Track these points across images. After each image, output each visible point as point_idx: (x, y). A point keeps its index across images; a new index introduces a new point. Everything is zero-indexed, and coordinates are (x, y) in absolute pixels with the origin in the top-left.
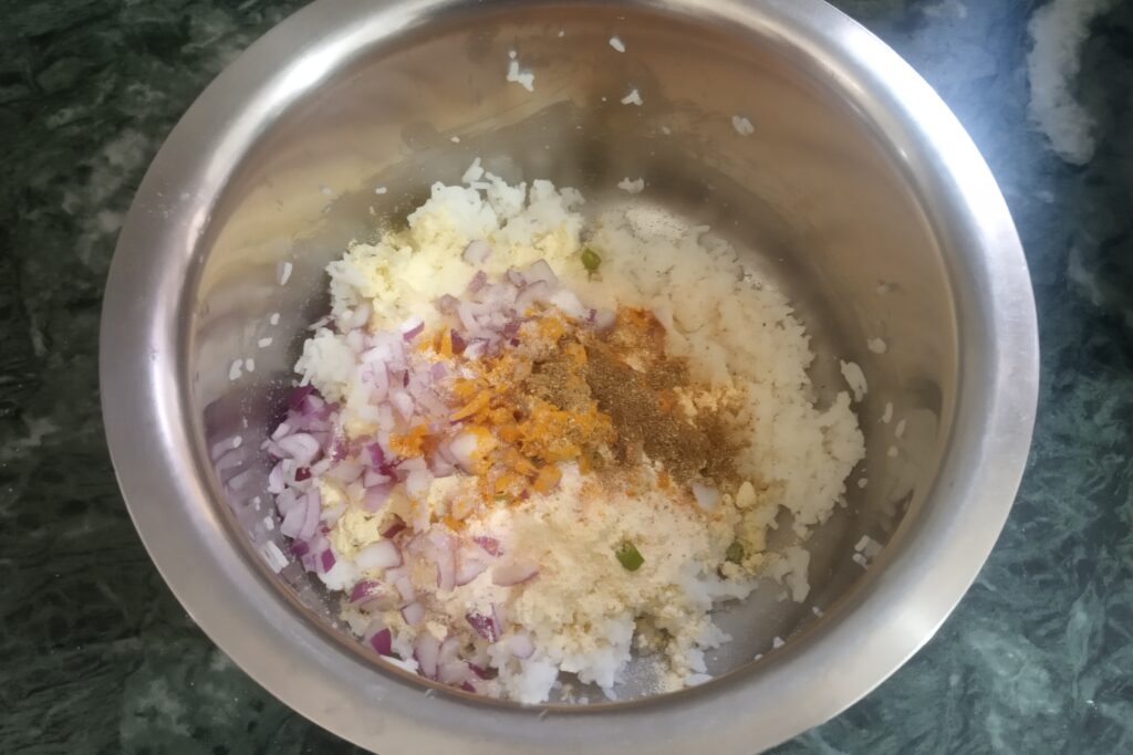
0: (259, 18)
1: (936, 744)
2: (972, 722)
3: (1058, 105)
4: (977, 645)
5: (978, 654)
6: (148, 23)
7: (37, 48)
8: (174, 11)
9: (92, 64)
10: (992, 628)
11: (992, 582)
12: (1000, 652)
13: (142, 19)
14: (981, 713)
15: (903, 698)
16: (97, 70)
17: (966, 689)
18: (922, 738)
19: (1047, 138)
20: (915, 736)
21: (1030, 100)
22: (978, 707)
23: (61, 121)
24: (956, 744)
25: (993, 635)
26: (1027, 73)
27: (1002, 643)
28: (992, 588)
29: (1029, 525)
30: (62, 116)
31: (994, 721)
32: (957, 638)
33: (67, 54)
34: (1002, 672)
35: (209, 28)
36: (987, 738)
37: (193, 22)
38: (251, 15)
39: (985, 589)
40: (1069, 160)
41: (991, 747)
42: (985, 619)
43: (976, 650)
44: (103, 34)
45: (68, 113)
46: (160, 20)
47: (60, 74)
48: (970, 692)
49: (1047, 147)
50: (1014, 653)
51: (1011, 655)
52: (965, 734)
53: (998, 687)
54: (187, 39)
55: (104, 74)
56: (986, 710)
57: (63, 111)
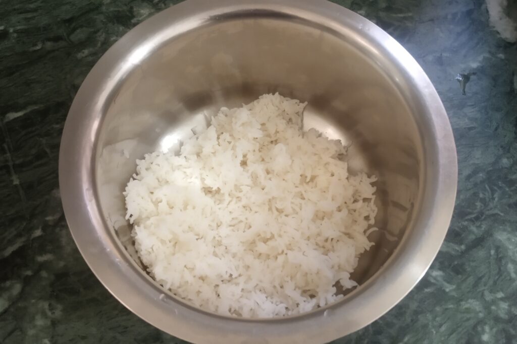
0: (163, 5)
1: (489, 278)
2: (502, 268)
3: (501, 19)
4: (499, 237)
5: (500, 241)
6: (116, 11)
7: (67, 24)
8: (126, 5)
9: (93, 30)
10: (504, 230)
11: (502, 212)
12: (509, 239)
13: (112, 9)
14: (505, 264)
15: (474, 261)
16: (95, 32)
17: (498, 255)
18: (483, 276)
19: (498, 33)
20: (481, 275)
21: (489, 18)
22: (503, 262)
23: (84, 55)
24: (497, 277)
25: (505, 233)
26: (487, 7)
27: (509, 235)
28: (502, 214)
29: (513, 188)
30: (83, 53)
31: (510, 266)
32: (491, 235)
33: (82, 26)
34: (511, 247)
35: (142, 11)
36: (509, 274)
37: (135, 9)
38: (160, 5)
39: (499, 215)
40: (508, 41)
41: (511, 277)
42: (501, 227)
43: (499, 240)
44: (95, 17)
45: (86, 52)
46: (120, 9)
47: (79, 35)
48: (499, 256)
49: (498, 36)
50: (515, 239)
51: (513, 240)
52: (500, 273)
53: (510, 253)
54: (133, 17)
55: (99, 34)
56: (506, 264)
57: (83, 51)
